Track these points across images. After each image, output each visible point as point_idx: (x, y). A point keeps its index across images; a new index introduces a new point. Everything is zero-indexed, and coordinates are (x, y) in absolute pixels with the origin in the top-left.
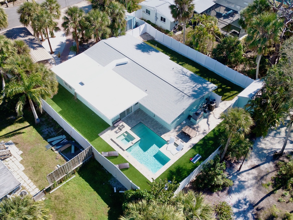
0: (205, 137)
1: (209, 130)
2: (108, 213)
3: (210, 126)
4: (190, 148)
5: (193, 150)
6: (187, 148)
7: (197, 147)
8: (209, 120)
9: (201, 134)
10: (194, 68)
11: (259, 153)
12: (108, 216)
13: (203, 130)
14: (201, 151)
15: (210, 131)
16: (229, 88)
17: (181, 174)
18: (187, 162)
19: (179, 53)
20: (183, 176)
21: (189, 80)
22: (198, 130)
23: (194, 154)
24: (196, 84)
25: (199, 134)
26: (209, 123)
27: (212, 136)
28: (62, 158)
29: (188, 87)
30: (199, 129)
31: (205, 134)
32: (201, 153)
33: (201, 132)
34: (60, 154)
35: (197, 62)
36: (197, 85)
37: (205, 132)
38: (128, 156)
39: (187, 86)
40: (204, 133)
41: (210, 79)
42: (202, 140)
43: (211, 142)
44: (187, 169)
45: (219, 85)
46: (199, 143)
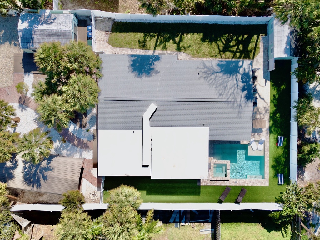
0: (270, 114)
1: (267, 104)
2: (263, 227)
3: (265, 99)
4: (269, 135)
5: (272, 135)
6: (267, 137)
7: (272, 130)
8: (260, 94)
9: (265, 113)
10: (196, 35)
11: (315, 94)
12: (264, 228)
13: (264, 108)
14: (277, 131)
15: (269, 105)
16: (246, 36)
17: (281, 163)
18: (276, 149)
19: (162, 22)
20: (282, 163)
21: (224, 77)
22: (260, 112)
23: (275, 137)
24: (234, 77)
25: (264, 115)
26: (262, 97)
27: (275, 108)
28: (196, 224)
29: (233, 89)
30: (260, 110)
31: (268, 112)
32: (279, 132)
33: (264, 112)
34: (192, 222)
35: (191, 22)
36: (236, 76)
37: (266, 109)
38: (236, 182)
39: (231, 88)
40: (266, 112)
41: (222, 38)
42: (271, 120)
43: (278, 115)
44: (281, 154)
45: (235, 40)
46: (271, 125)
